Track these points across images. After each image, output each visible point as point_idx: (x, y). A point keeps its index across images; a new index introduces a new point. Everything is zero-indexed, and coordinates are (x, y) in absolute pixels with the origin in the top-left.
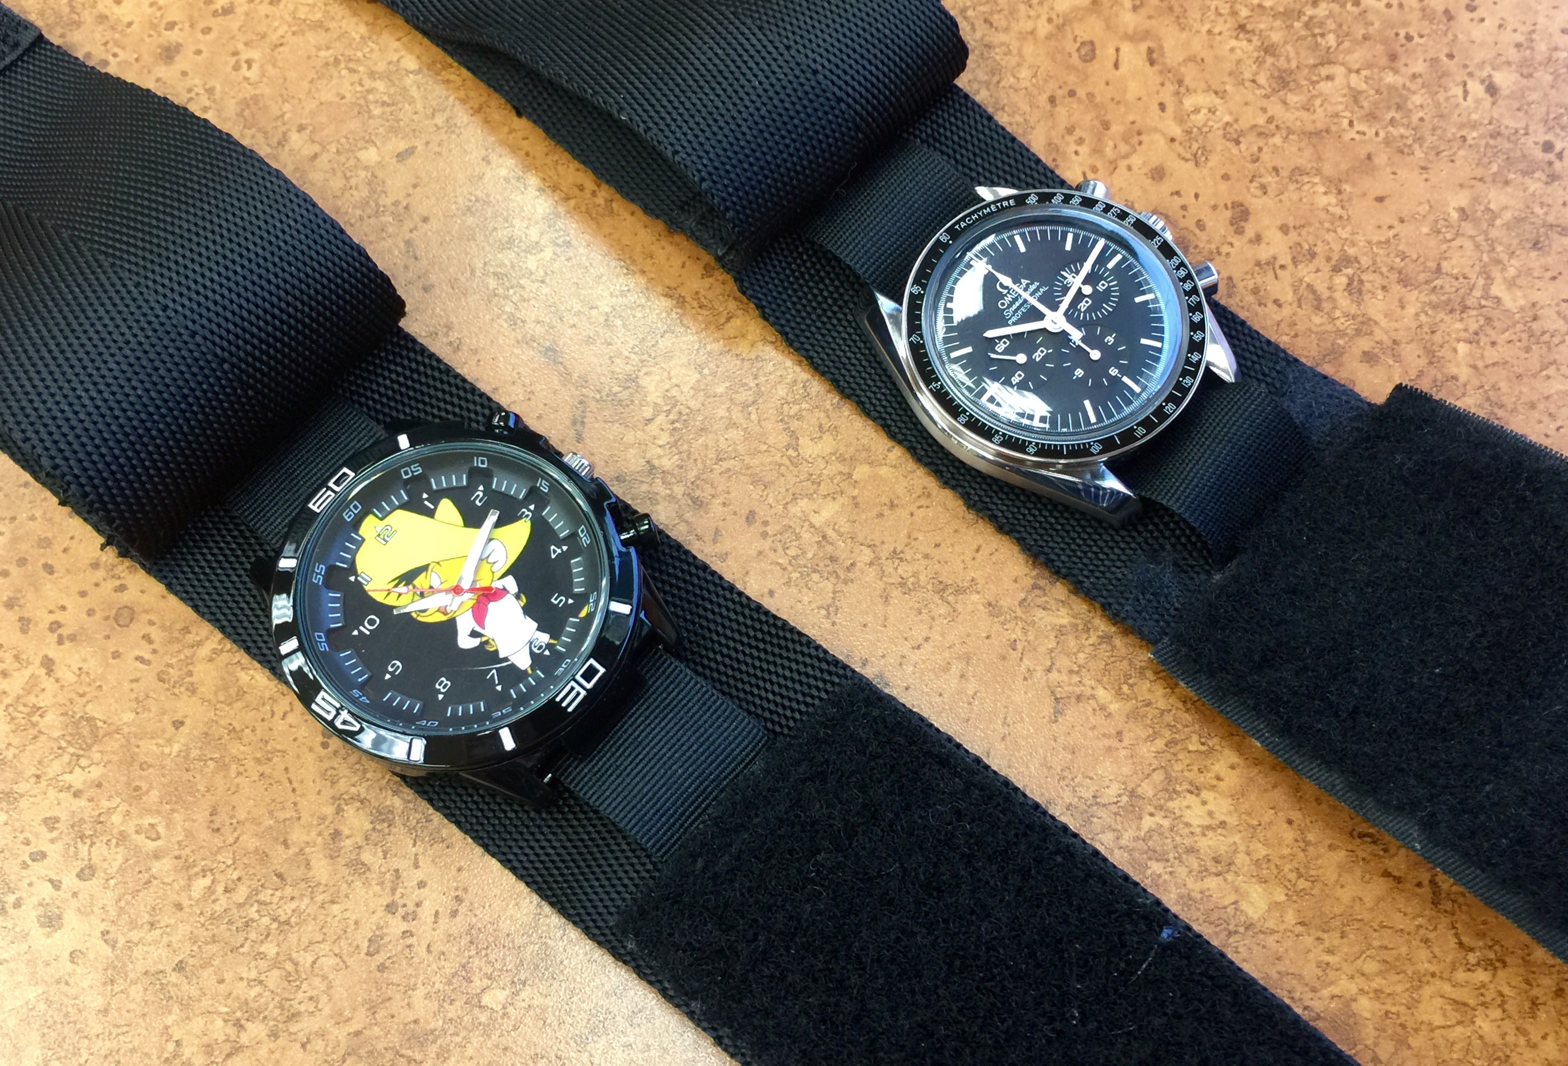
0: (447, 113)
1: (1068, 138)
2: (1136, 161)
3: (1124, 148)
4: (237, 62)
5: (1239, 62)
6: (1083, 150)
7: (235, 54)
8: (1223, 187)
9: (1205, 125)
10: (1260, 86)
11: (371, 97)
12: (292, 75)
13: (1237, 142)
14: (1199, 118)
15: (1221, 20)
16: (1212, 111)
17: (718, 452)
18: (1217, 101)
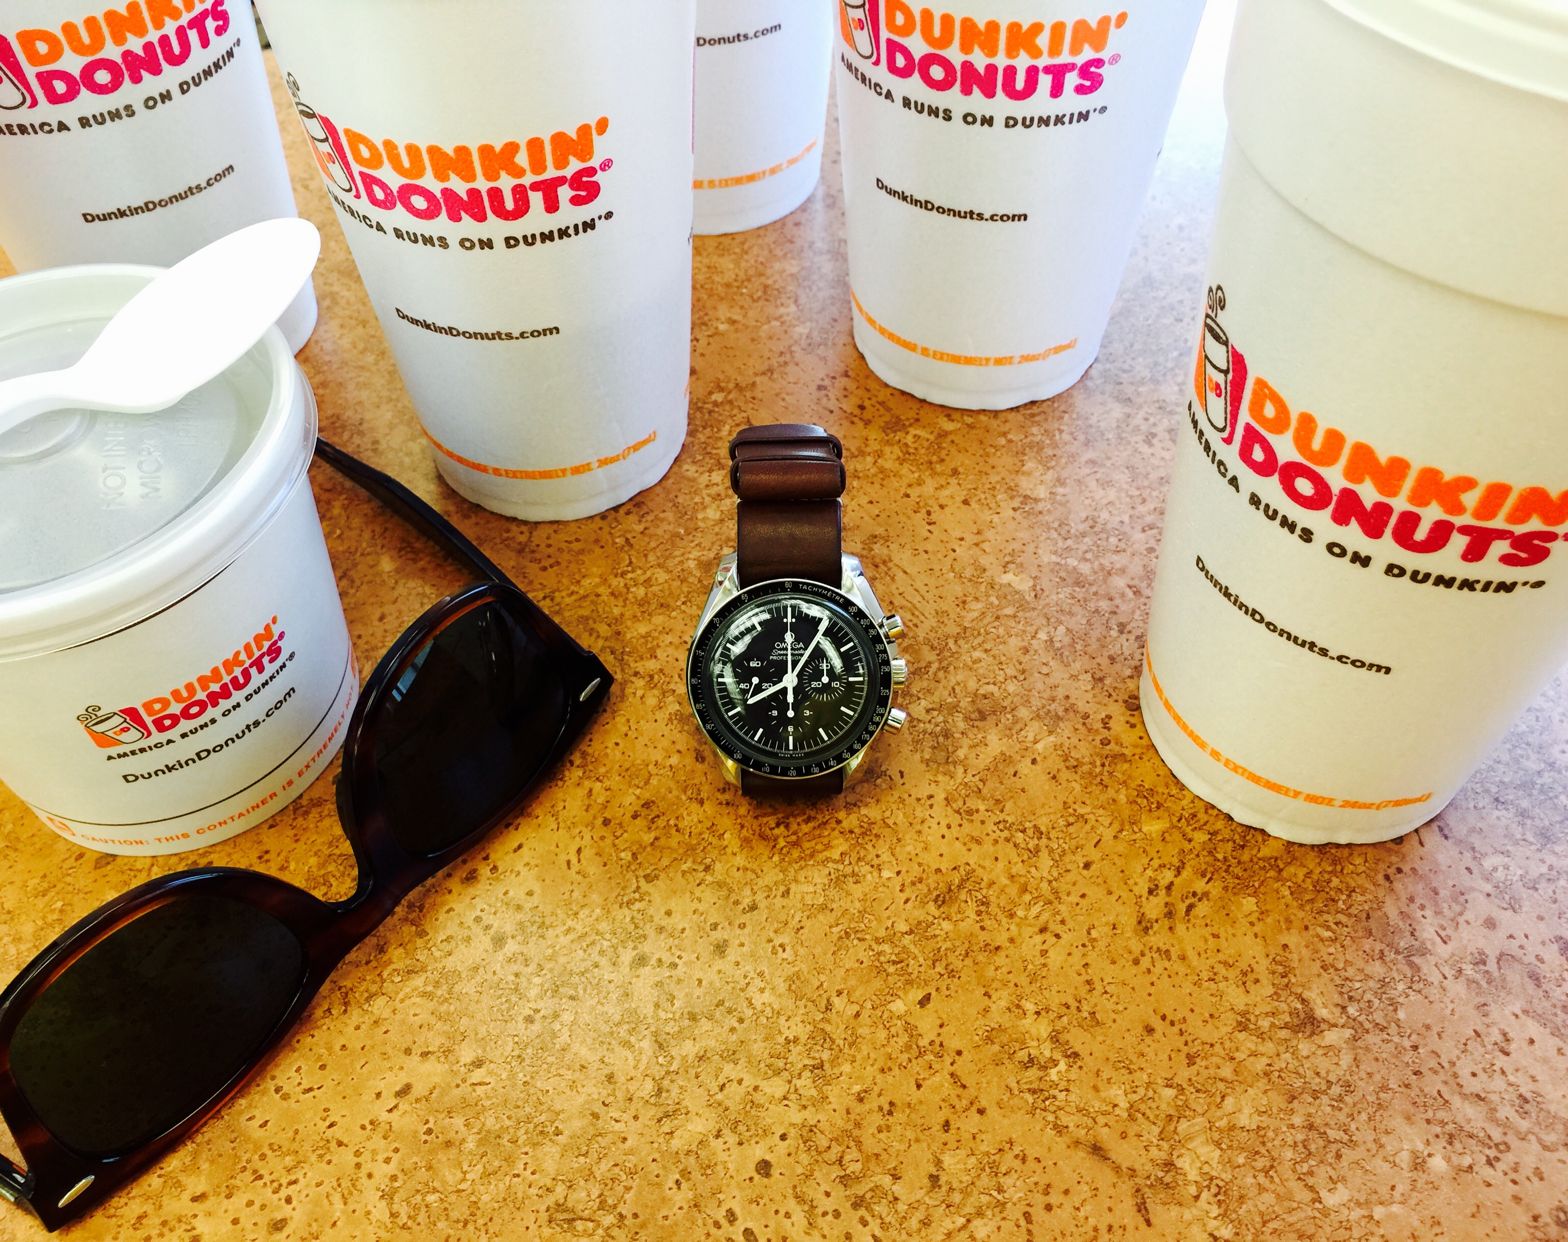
0: (944, 963)
1: (1412, 905)
2: (1468, 915)
3: (1457, 908)
4: (774, 947)
5: (1507, 828)
6: (1428, 913)
7: (770, 941)
8: (1542, 925)
9: (1506, 880)
10: (1531, 844)
11: (882, 959)
12: (818, 951)
13: (1537, 890)
14: (1500, 875)
15: (1480, 798)
16: (1507, 868)
17: (1262, 1214)
18: (1506, 859)
